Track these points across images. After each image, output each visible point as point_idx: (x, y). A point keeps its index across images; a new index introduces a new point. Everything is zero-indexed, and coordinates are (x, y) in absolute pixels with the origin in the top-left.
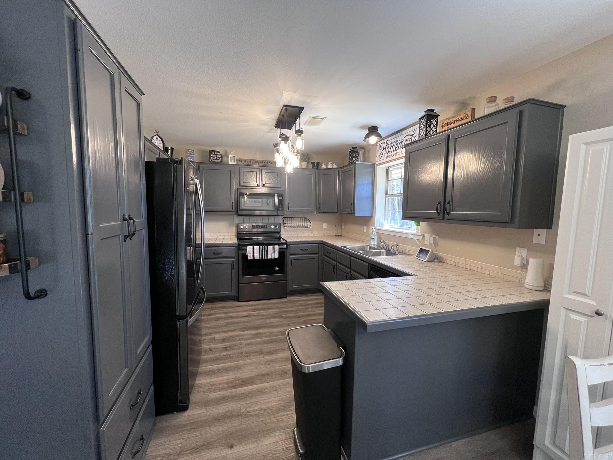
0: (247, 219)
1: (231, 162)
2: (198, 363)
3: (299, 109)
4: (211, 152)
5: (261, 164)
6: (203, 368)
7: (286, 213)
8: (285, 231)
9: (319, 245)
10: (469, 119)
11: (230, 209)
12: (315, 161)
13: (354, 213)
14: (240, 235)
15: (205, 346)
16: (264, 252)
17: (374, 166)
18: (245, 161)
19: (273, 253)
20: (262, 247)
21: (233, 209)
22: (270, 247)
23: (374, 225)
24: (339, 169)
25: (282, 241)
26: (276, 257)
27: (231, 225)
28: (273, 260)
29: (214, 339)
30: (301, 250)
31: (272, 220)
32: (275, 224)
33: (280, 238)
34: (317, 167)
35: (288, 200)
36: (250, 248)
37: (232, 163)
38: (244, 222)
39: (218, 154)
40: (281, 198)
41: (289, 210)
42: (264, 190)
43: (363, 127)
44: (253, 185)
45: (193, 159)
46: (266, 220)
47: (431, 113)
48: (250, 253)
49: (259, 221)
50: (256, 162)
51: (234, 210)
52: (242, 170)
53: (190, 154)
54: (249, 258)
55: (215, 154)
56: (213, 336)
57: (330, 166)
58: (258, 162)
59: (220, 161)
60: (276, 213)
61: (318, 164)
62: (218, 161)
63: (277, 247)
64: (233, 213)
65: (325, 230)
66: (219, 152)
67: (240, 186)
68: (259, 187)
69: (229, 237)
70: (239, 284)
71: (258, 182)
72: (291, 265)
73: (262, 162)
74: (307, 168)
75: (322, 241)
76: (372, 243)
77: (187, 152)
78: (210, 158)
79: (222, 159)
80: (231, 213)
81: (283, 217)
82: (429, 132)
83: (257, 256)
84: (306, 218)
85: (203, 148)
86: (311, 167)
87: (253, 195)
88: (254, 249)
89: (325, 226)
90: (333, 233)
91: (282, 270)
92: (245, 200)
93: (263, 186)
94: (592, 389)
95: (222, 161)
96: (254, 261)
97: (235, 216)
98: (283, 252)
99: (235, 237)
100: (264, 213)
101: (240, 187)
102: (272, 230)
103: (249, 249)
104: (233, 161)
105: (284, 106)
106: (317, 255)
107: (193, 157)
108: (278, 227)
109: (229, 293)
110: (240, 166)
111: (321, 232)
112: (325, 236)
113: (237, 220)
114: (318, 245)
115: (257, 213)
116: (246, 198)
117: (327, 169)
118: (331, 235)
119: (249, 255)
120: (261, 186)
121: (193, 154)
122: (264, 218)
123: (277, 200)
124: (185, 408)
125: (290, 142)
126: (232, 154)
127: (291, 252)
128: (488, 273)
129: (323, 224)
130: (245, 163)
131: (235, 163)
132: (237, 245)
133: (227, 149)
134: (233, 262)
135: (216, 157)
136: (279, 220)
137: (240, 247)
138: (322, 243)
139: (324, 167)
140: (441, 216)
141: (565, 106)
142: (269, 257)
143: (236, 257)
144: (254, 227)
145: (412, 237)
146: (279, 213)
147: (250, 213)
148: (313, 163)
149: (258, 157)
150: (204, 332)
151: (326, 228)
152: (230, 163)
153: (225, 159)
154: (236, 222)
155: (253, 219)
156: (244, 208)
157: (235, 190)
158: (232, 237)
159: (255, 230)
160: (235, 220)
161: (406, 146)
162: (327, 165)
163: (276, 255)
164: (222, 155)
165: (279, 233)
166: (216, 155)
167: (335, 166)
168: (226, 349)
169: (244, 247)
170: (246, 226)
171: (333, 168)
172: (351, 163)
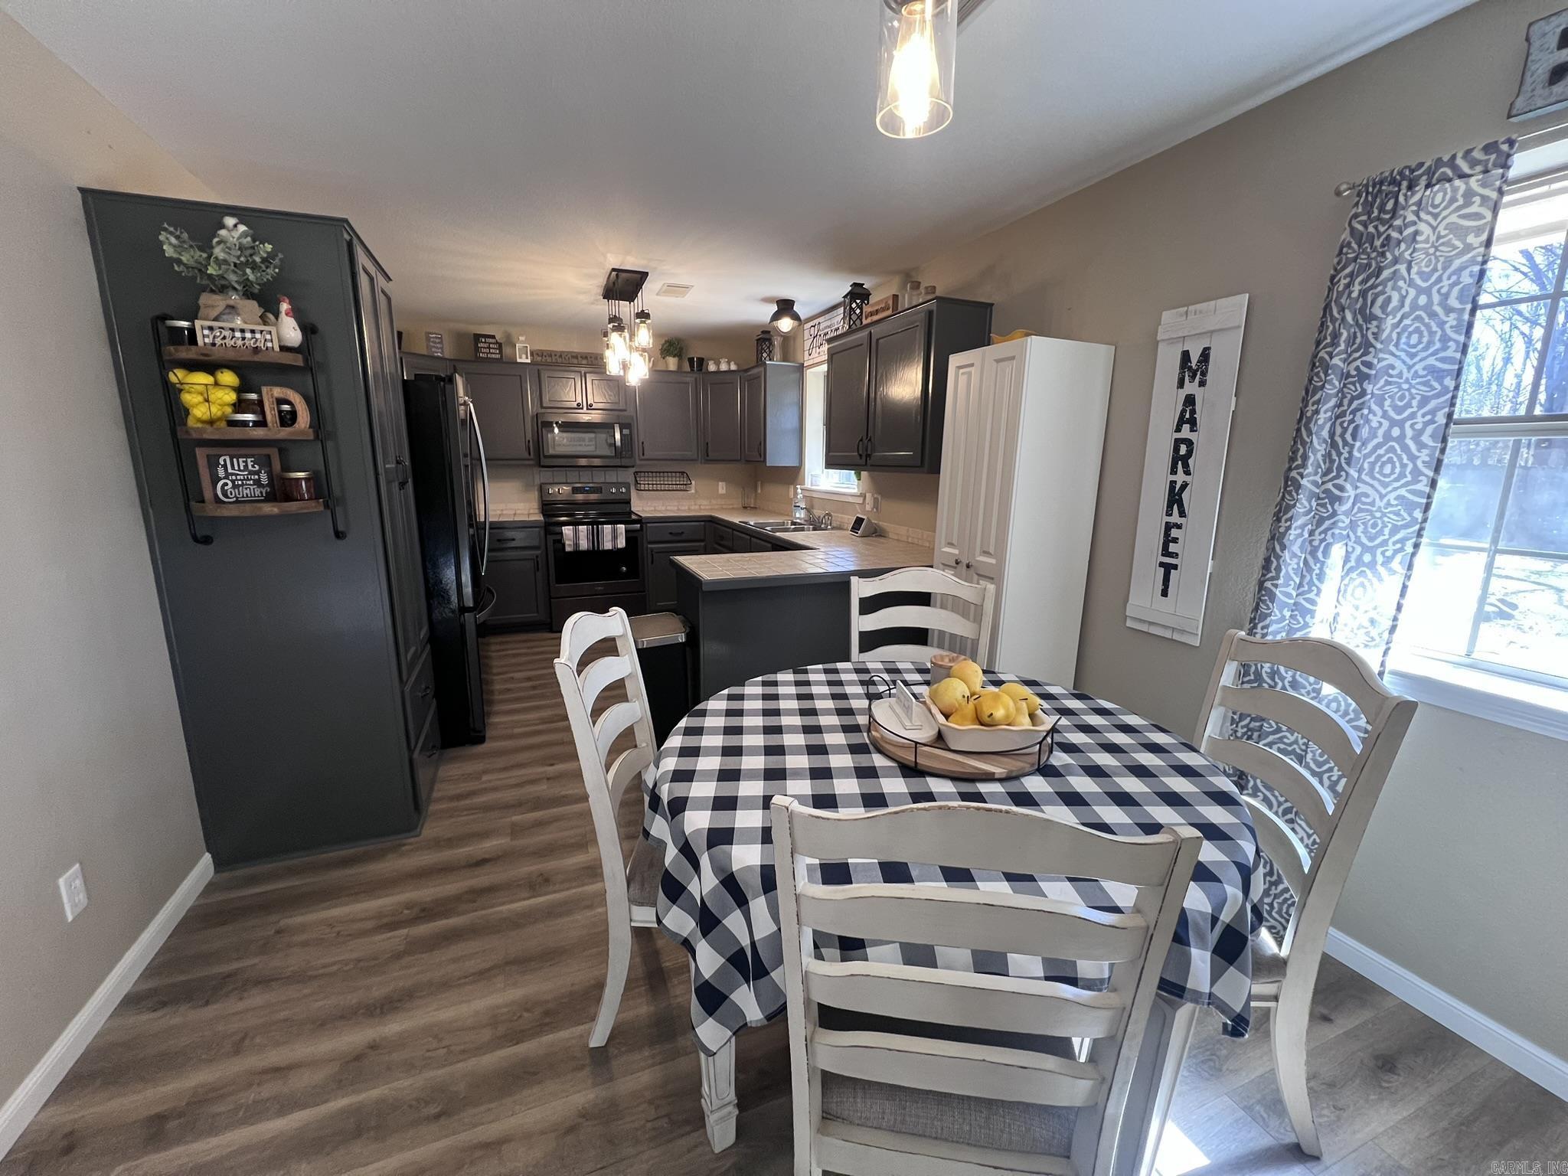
0: (560, 476)
1: (520, 358)
2: (491, 703)
3: (639, 276)
4: (477, 337)
5: (584, 362)
6: (497, 708)
7: (638, 462)
8: (640, 498)
9: (704, 526)
10: (890, 312)
11: (526, 455)
12: (695, 355)
13: (765, 460)
14: (548, 507)
15: (497, 687)
16: (595, 537)
17: (801, 369)
18: (550, 354)
19: (615, 537)
20: (593, 528)
21: (530, 454)
22: (608, 528)
23: (803, 483)
24: (741, 374)
25: (634, 517)
26: (620, 546)
27: (528, 487)
28: (615, 553)
29: (512, 678)
30: (671, 533)
31: (612, 476)
32: (618, 485)
33: (631, 512)
34: (700, 369)
35: (642, 434)
36: (569, 530)
37: (524, 360)
38: (556, 481)
39: (493, 341)
40: (626, 432)
41: (645, 457)
42: (594, 417)
43: (767, 300)
44: (568, 405)
45: (442, 353)
46: (600, 478)
47: (858, 290)
48: (570, 540)
49: (586, 479)
50: (573, 357)
51: (532, 456)
52: (545, 375)
53: (435, 343)
54: (568, 549)
55: (485, 342)
56: (511, 675)
57: (724, 367)
58: (576, 357)
59: (498, 356)
60: (617, 462)
61: (701, 361)
62: (493, 356)
63: (621, 527)
64: (531, 462)
65: (722, 496)
66: (493, 337)
67: (542, 407)
68: (582, 409)
69: (526, 512)
70: (550, 598)
71: (579, 400)
72: (652, 563)
73: (586, 358)
74: (680, 370)
75: (711, 516)
76: (798, 515)
77: (428, 339)
78: (477, 349)
79: (501, 353)
80: (527, 462)
81: (633, 470)
82: (854, 322)
83: (584, 545)
84: (683, 473)
85: (462, 327)
86: (687, 367)
87: (568, 427)
88: (576, 533)
89: (722, 488)
90: (737, 503)
91: (634, 572)
92: (554, 438)
93: (590, 407)
94: (862, 601)
95: (502, 356)
96: (577, 553)
97: (536, 470)
98: (636, 538)
99: (537, 511)
100: (597, 462)
101: (543, 411)
102: (613, 497)
103: (567, 531)
104: (524, 356)
105: (614, 270)
106: (702, 544)
107: (442, 348)
108: (624, 490)
109: (532, 616)
110: (540, 367)
111: (714, 502)
112: (722, 508)
113: (541, 476)
114: (703, 523)
115: (583, 462)
116: (556, 430)
117: (718, 372)
118: (735, 506)
119: (567, 543)
120: (585, 408)
121: (441, 343)
122: (595, 472)
123: (618, 436)
124: (481, 740)
125: (626, 334)
126: (522, 342)
127: (650, 538)
128: (928, 545)
129: (718, 485)
130: (549, 360)
131: (529, 361)
132: (543, 525)
133: (513, 331)
134: (537, 557)
135: (489, 348)
136: (627, 476)
137: (550, 528)
138: (712, 521)
139: (712, 367)
140: (863, 461)
141: (993, 304)
142: (608, 545)
143: (543, 547)
144: (575, 490)
145: (851, 500)
146: (625, 462)
147: (566, 463)
148: (691, 360)
149: (575, 347)
150: (495, 671)
151: (724, 492)
152: (519, 360)
153: (507, 350)
154: (537, 482)
155: (573, 475)
156: (551, 452)
157: (533, 417)
158: (532, 511)
159: (580, 497)
160: (537, 477)
161: (829, 341)
162: (718, 364)
163: (621, 543)
164: (500, 345)
165: (628, 502)
166: (490, 343)
167: (733, 367)
168: (534, 688)
169: (557, 529)
170: (561, 491)
171: (730, 372)
172: (760, 363)
